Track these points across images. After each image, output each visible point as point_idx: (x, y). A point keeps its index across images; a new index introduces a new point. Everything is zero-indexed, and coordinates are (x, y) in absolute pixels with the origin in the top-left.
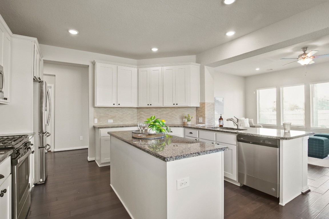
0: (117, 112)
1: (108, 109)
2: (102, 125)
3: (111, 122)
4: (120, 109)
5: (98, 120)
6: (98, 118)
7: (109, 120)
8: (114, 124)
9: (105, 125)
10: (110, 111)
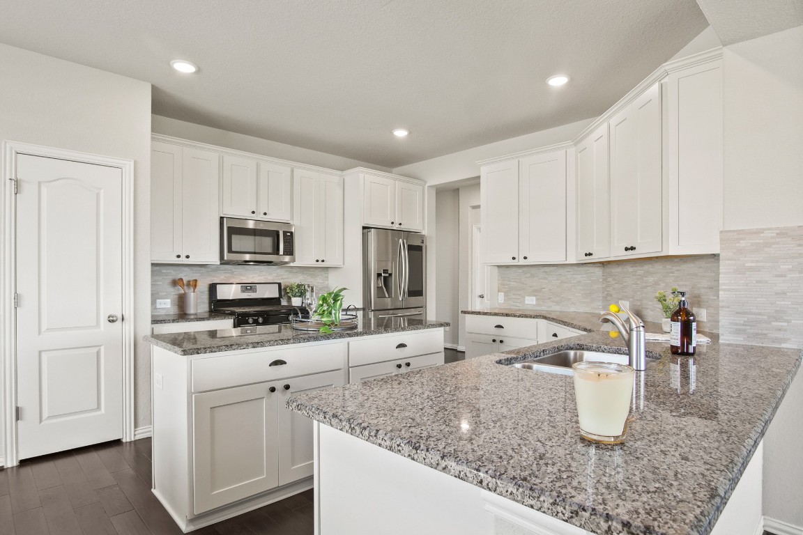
0: (545, 278)
1: (525, 269)
2: (512, 308)
3: (530, 302)
4: (552, 268)
5: (505, 296)
6: (505, 293)
7: (527, 298)
8: (538, 308)
9: (519, 310)
10: (529, 275)
